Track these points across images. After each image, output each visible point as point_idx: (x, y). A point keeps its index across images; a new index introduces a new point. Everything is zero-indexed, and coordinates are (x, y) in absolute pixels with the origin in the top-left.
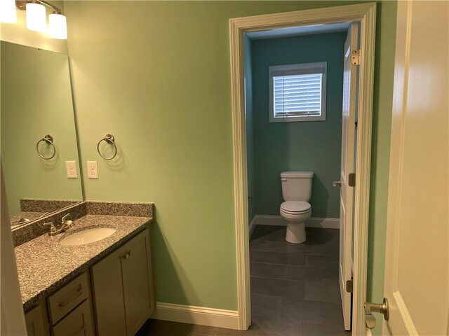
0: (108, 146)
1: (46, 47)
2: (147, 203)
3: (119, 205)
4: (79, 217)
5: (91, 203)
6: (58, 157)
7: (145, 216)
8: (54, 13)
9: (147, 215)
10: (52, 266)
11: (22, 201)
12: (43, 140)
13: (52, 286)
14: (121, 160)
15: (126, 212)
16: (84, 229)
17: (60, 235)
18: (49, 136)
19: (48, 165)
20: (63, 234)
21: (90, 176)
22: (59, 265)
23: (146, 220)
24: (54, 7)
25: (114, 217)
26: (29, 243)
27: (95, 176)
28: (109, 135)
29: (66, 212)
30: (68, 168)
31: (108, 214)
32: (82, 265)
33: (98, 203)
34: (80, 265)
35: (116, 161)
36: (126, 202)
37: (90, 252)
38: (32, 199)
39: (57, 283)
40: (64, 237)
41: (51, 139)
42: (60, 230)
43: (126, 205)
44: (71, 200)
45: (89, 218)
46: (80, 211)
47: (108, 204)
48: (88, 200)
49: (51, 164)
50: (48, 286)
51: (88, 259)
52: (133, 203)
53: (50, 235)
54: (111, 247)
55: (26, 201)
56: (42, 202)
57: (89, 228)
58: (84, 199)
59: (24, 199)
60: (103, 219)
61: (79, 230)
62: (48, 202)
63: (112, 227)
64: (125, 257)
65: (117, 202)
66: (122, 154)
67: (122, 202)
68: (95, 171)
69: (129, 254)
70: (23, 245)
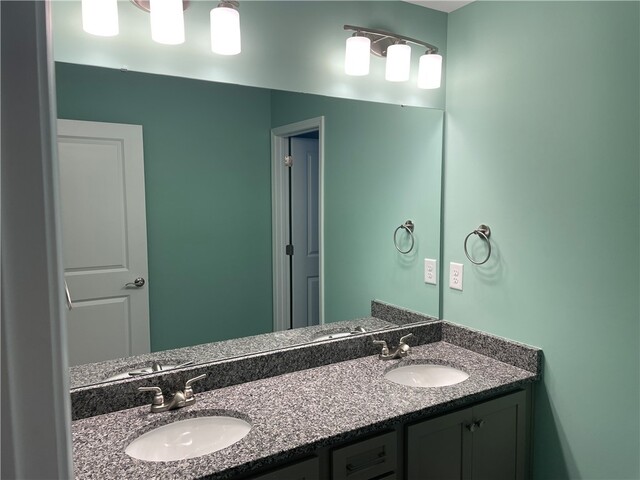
0: (481, 242)
1: (413, 102)
2: (530, 346)
3: (486, 338)
4: (428, 342)
5: (448, 325)
6: (417, 251)
7: (523, 367)
8: (427, 53)
9: (526, 366)
10: (356, 405)
11: (373, 303)
12: (402, 227)
13: (338, 435)
14: (497, 268)
15: (494, 353)
16: (427, 361)
17: (392, 362)
18: (410, 222)
19: (404, 261)
20: (396, 361)
21: (452, 285)
22: (364, 406)
23: (523, 374)
24: (428, 46)
25: (475, 356)
26: (352, 362)
27: (458, 286)
28: (484, 227)
29: (410, 330)
30: (427, 269)
31: (469, 348)
32: (390, 419)
33: (458, 328)
34: (387, 417)
35: (490, 268)
36: (497, 336)
37: (412, 402)
38: (383, 302)
39: (346, 433)
40: (396, 366)
41: (412, 228)
42: (394, 355)
43: (496, 341)
44: (426, 315)
45: (443, 348)
46: (432, 333)
47: (471, 332)
48: (446, 320)
49: (407, 259)
50: (333, 434)
51: (401, 413)
52: (507, 340)
53: (380, 358)
54: (445, 404)
55: (377, 304)
56: (393, 309)
57: (434, 362)
58: (441, 317)
59: (377, 300)
60: (459, 354)
61: (419, 362)
62: (400, 311)
63: (465, 371)
64: (468, 427)
65: (484, 333)
66: (498, 258)
67: (491, 335)
68: (460, 278)
69: (478, 424)
70: (344, 363)
